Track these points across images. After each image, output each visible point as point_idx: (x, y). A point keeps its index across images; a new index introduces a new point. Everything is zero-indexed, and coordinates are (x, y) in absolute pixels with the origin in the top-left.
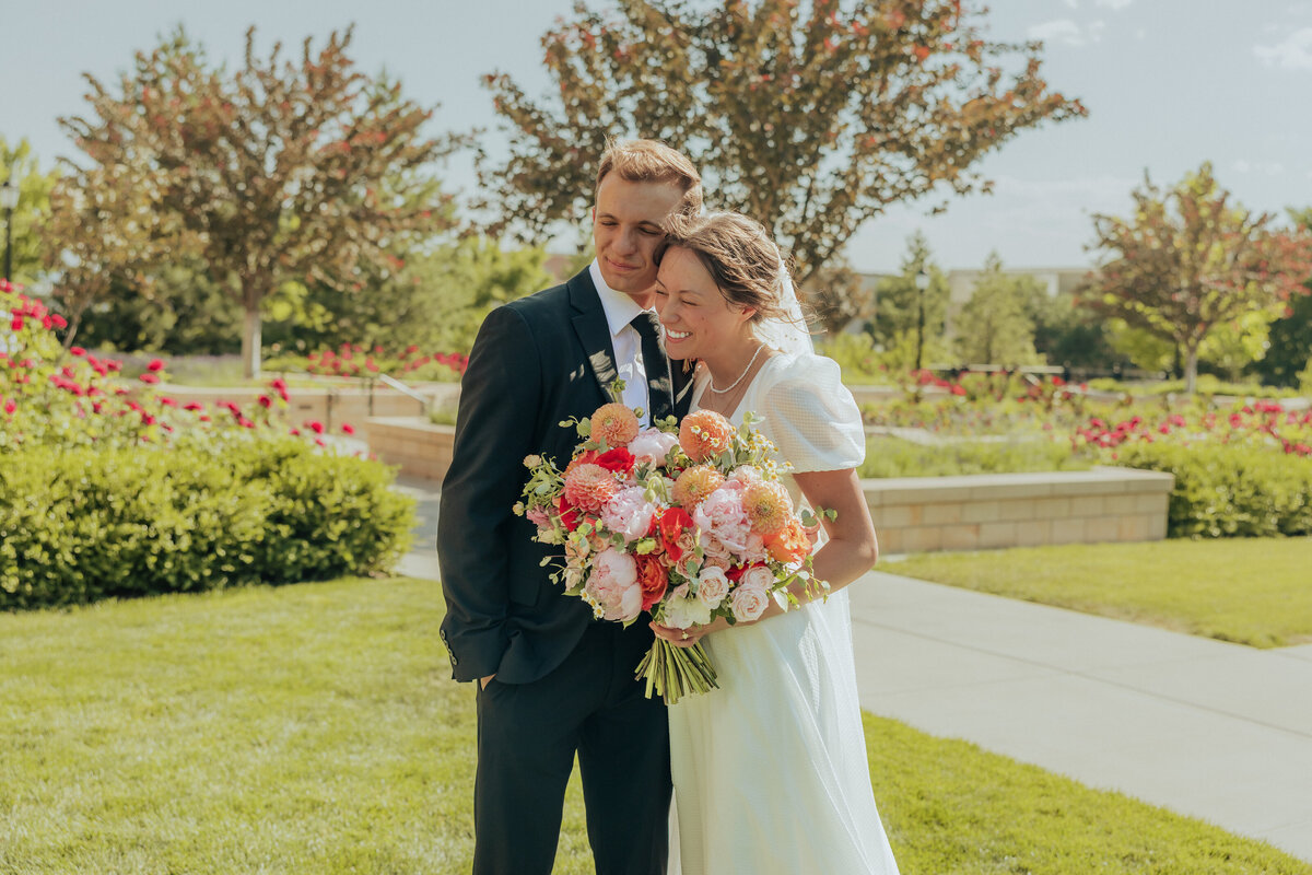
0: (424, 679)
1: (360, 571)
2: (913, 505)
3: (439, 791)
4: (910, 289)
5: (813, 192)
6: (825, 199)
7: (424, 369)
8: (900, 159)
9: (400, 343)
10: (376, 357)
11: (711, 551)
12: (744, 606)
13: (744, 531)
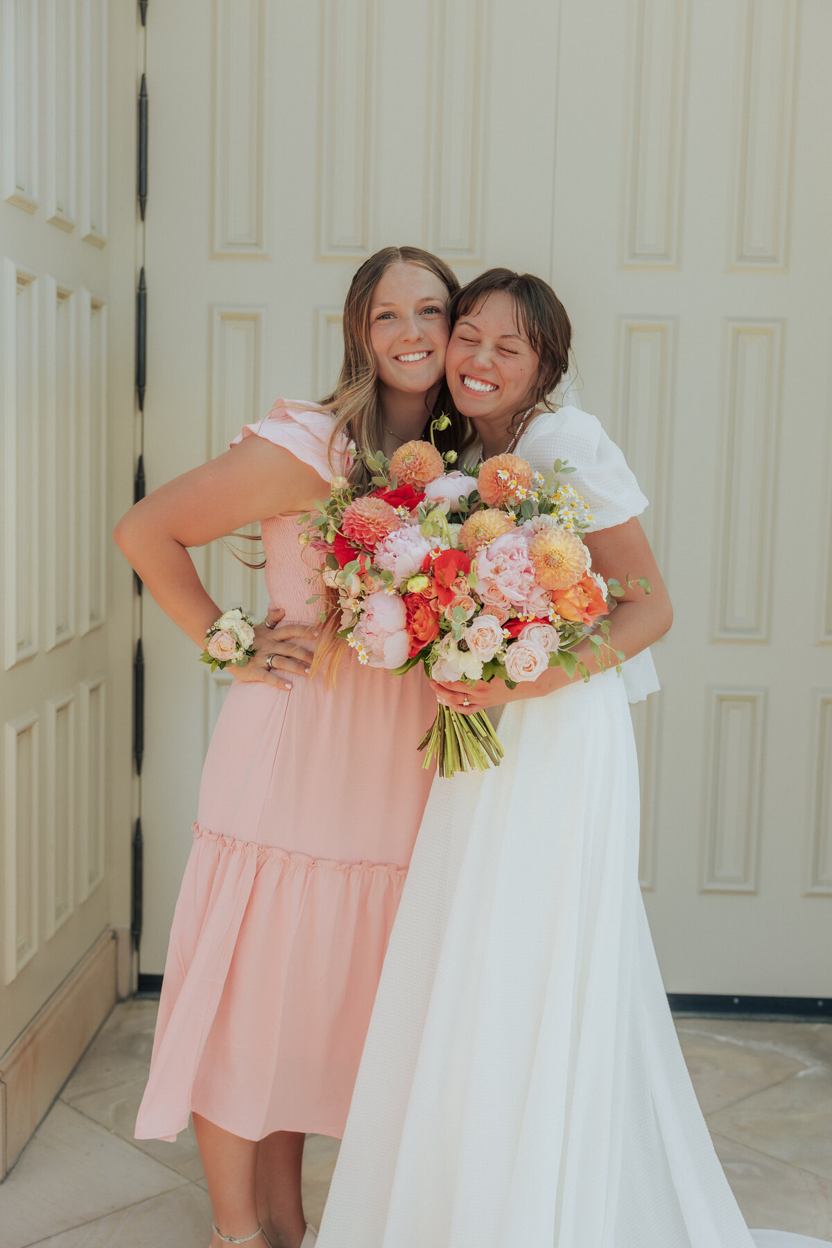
11: (490, 599)
12: (519, 663)
13: (527, 580)
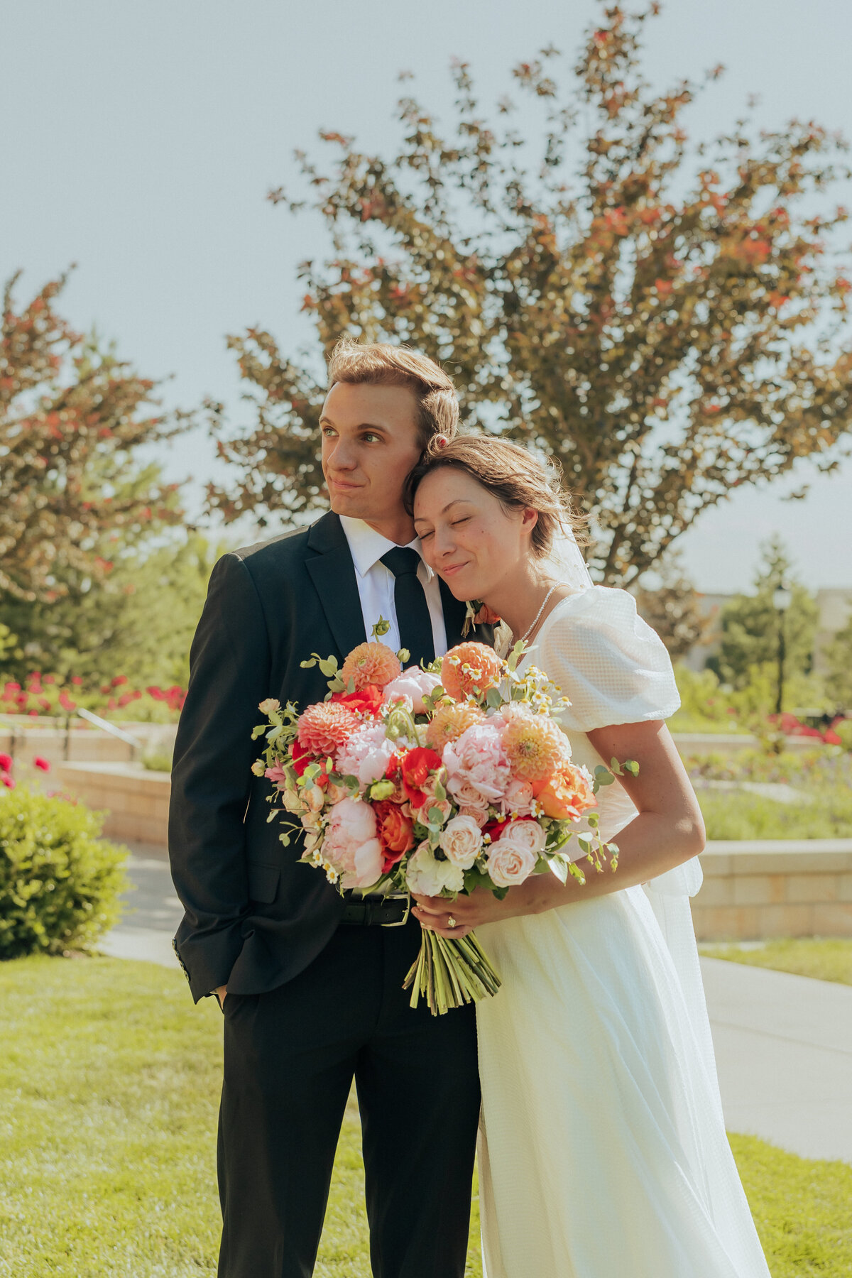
0: (136, 1078)
1: (53, 948)
2: (773, 876)
3: (157, 1208)
4: (766, 610)
5: (638, 473)
6: (653, 480)
7: (133, 706)
8: (749, 432)
9: (102, 673)
10: (72, 691)
11: (464, 799)
12: (502, 865)
13: (503, 774)
